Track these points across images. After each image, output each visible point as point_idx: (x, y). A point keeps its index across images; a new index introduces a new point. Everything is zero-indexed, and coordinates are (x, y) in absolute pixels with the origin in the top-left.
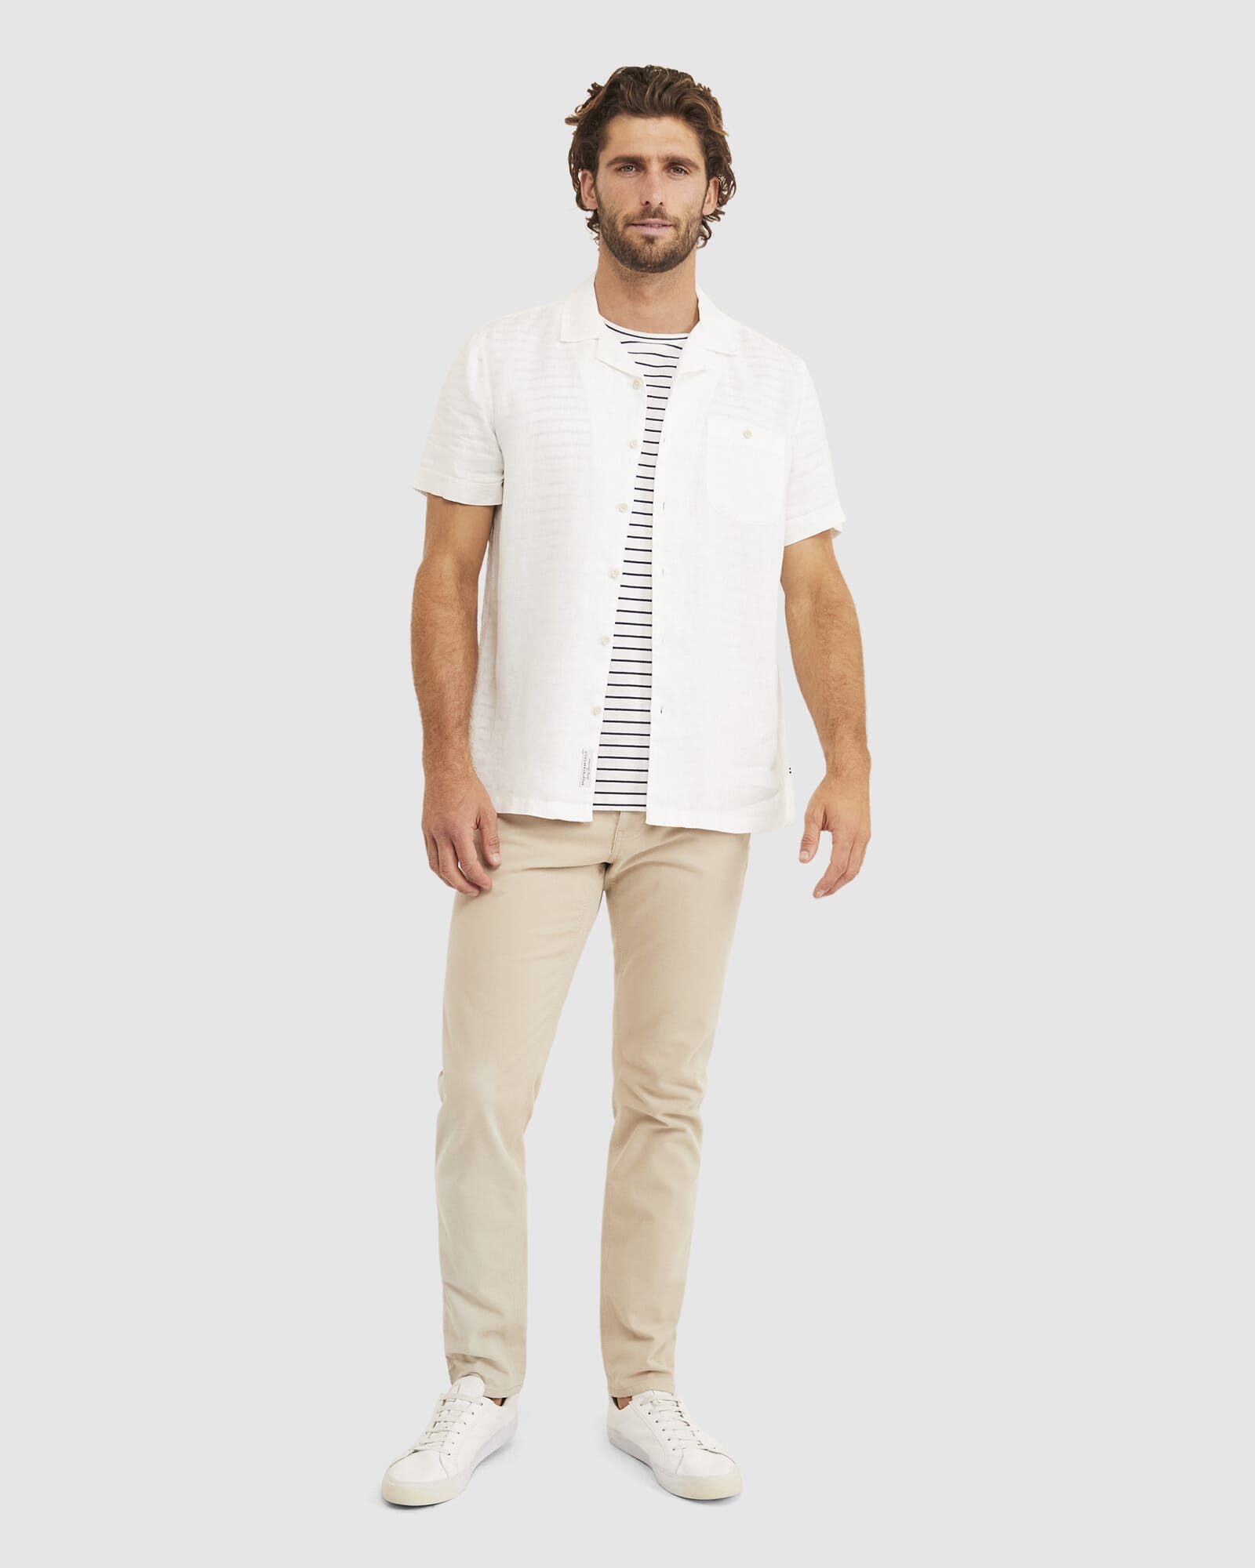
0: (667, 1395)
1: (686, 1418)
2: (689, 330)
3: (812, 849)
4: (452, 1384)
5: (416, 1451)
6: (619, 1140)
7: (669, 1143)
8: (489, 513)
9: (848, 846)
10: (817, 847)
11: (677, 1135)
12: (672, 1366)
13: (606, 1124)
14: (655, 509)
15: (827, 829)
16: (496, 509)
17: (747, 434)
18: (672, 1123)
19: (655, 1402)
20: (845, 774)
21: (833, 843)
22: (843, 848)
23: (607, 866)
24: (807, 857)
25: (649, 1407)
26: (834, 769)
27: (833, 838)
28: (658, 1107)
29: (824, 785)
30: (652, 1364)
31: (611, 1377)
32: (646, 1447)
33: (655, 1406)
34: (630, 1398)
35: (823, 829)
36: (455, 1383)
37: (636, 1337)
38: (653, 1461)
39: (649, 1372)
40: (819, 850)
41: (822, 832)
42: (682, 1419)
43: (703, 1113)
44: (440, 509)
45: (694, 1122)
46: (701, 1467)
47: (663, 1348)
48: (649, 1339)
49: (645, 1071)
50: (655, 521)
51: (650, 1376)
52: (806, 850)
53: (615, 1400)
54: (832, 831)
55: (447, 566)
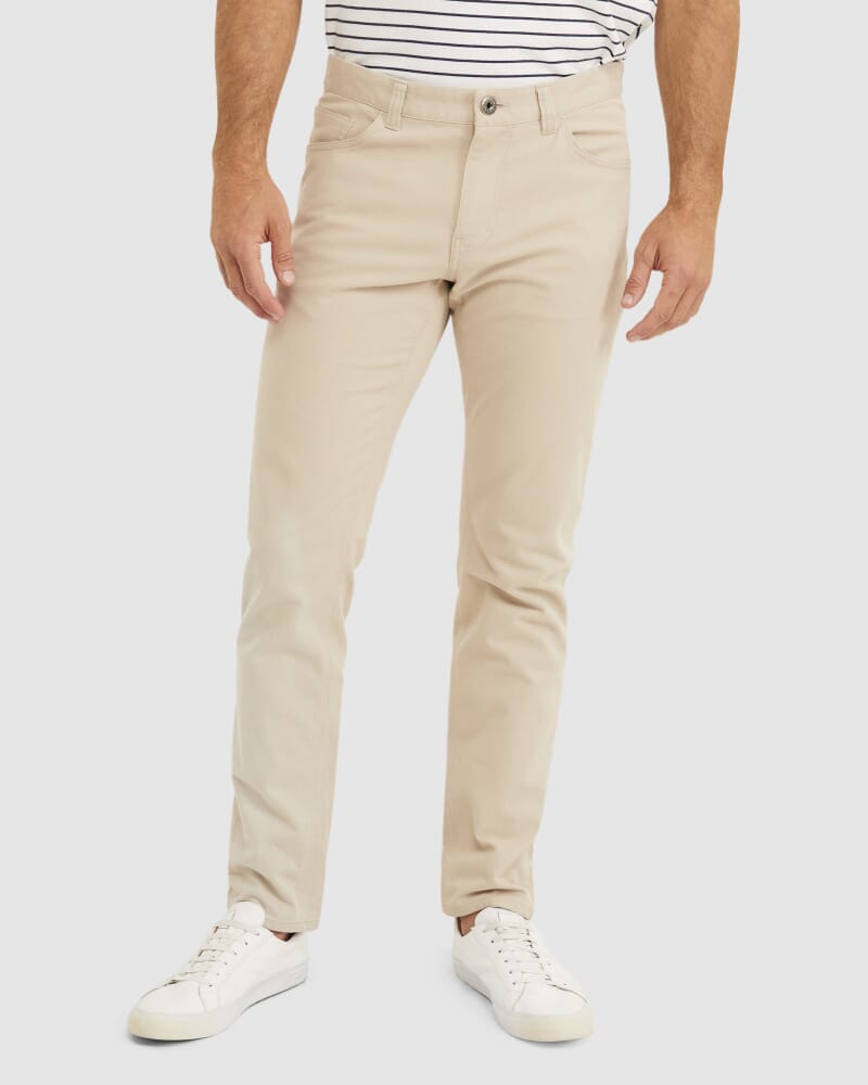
0: (515, 919)
1: (536, 948)
3: (638, 292)
4: (229, 907)
5: (174, 982)
9: (678, 291)
10: (644, 291)
15: (659, 269)
19: (500, 929)
20: (689, 206)
21: (663, 285)
22: (671, 294)
23: (450, 285)
24: (630, 301)
25: (493, 934)
26: (676, 201)
27: (664, 280)
28: (511, 579)
29: (662, 218)
30: (499, 881)
31: (448, 894)
32: (488, 981)
33: (499, 933)
35: (655, 268)
36: (232, 909)
37: (480, 848)
39: (495, 891)
40: (646, 295)
41: (653, 272)
42: (532, 950)
43: (569, 591)
45: (555, 600)
47: (515, 862)
48: (496, 850)
51: (495, 895)
52: (630, 293)
53: (458, 923)
54: (664, 271)
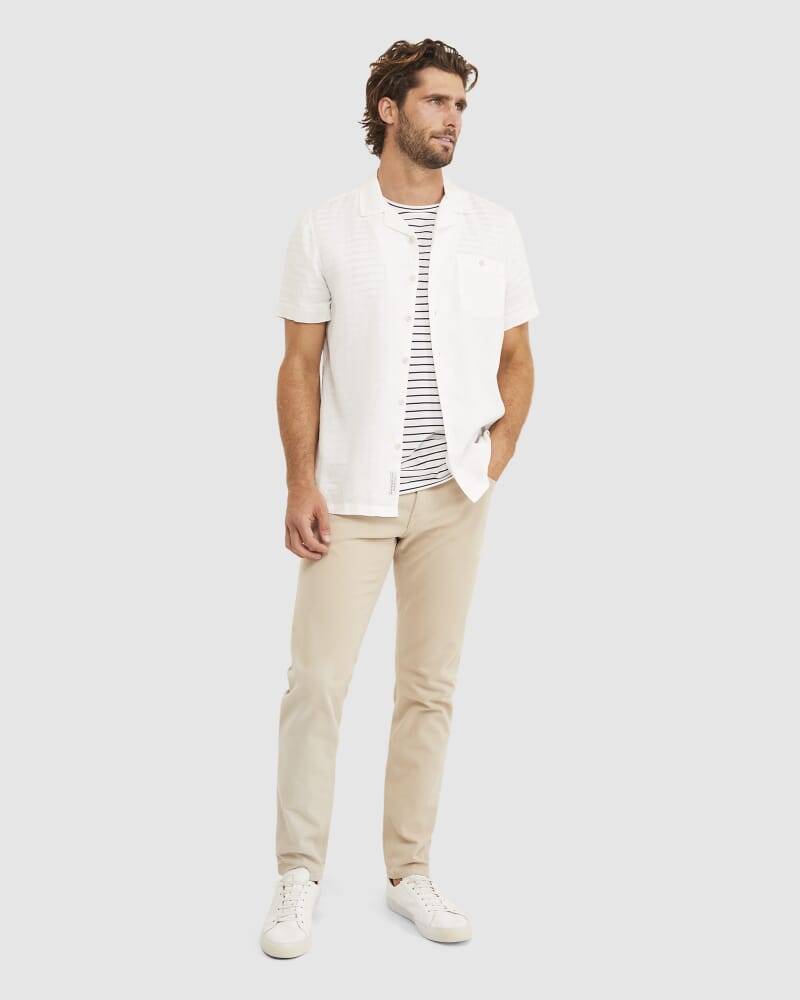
0: (425, 878)
1: (436, 892)
2: (439, 201)
5: (278, 922)
6: (398, 717)
7: (431, 720)
8: (322, 327)
11: (436, 714)
12: (428, 859)
13: (389, 707)
14: (430, 315)
16: (326, 324)
17: (482, 263)
18: (433, 706)
19: (417, 882)
23: (398, 540)
25: (413, 885)
28: (426, 697)
30: (416, 858)
31: (389, 866)
32: (412, 910)
33: (417, 884)
34: (401, 879)
37: (406, 841)
38: (416, 918)
39: (414, 863)
42: (434, 893)
43: (454, 700)
44: (293, 328)
45: (448, 706)
46: (446, 922)
47: (423, 848)
48: (415, 843)
49: (419, 674)
50: (431, 322)
51: (415, 866)
53: (392, 880)
55: (298, 363)
